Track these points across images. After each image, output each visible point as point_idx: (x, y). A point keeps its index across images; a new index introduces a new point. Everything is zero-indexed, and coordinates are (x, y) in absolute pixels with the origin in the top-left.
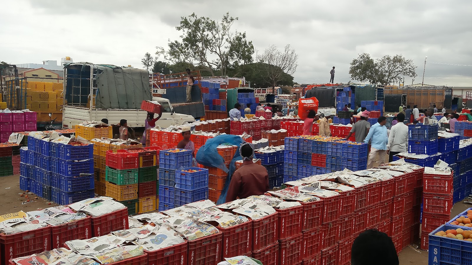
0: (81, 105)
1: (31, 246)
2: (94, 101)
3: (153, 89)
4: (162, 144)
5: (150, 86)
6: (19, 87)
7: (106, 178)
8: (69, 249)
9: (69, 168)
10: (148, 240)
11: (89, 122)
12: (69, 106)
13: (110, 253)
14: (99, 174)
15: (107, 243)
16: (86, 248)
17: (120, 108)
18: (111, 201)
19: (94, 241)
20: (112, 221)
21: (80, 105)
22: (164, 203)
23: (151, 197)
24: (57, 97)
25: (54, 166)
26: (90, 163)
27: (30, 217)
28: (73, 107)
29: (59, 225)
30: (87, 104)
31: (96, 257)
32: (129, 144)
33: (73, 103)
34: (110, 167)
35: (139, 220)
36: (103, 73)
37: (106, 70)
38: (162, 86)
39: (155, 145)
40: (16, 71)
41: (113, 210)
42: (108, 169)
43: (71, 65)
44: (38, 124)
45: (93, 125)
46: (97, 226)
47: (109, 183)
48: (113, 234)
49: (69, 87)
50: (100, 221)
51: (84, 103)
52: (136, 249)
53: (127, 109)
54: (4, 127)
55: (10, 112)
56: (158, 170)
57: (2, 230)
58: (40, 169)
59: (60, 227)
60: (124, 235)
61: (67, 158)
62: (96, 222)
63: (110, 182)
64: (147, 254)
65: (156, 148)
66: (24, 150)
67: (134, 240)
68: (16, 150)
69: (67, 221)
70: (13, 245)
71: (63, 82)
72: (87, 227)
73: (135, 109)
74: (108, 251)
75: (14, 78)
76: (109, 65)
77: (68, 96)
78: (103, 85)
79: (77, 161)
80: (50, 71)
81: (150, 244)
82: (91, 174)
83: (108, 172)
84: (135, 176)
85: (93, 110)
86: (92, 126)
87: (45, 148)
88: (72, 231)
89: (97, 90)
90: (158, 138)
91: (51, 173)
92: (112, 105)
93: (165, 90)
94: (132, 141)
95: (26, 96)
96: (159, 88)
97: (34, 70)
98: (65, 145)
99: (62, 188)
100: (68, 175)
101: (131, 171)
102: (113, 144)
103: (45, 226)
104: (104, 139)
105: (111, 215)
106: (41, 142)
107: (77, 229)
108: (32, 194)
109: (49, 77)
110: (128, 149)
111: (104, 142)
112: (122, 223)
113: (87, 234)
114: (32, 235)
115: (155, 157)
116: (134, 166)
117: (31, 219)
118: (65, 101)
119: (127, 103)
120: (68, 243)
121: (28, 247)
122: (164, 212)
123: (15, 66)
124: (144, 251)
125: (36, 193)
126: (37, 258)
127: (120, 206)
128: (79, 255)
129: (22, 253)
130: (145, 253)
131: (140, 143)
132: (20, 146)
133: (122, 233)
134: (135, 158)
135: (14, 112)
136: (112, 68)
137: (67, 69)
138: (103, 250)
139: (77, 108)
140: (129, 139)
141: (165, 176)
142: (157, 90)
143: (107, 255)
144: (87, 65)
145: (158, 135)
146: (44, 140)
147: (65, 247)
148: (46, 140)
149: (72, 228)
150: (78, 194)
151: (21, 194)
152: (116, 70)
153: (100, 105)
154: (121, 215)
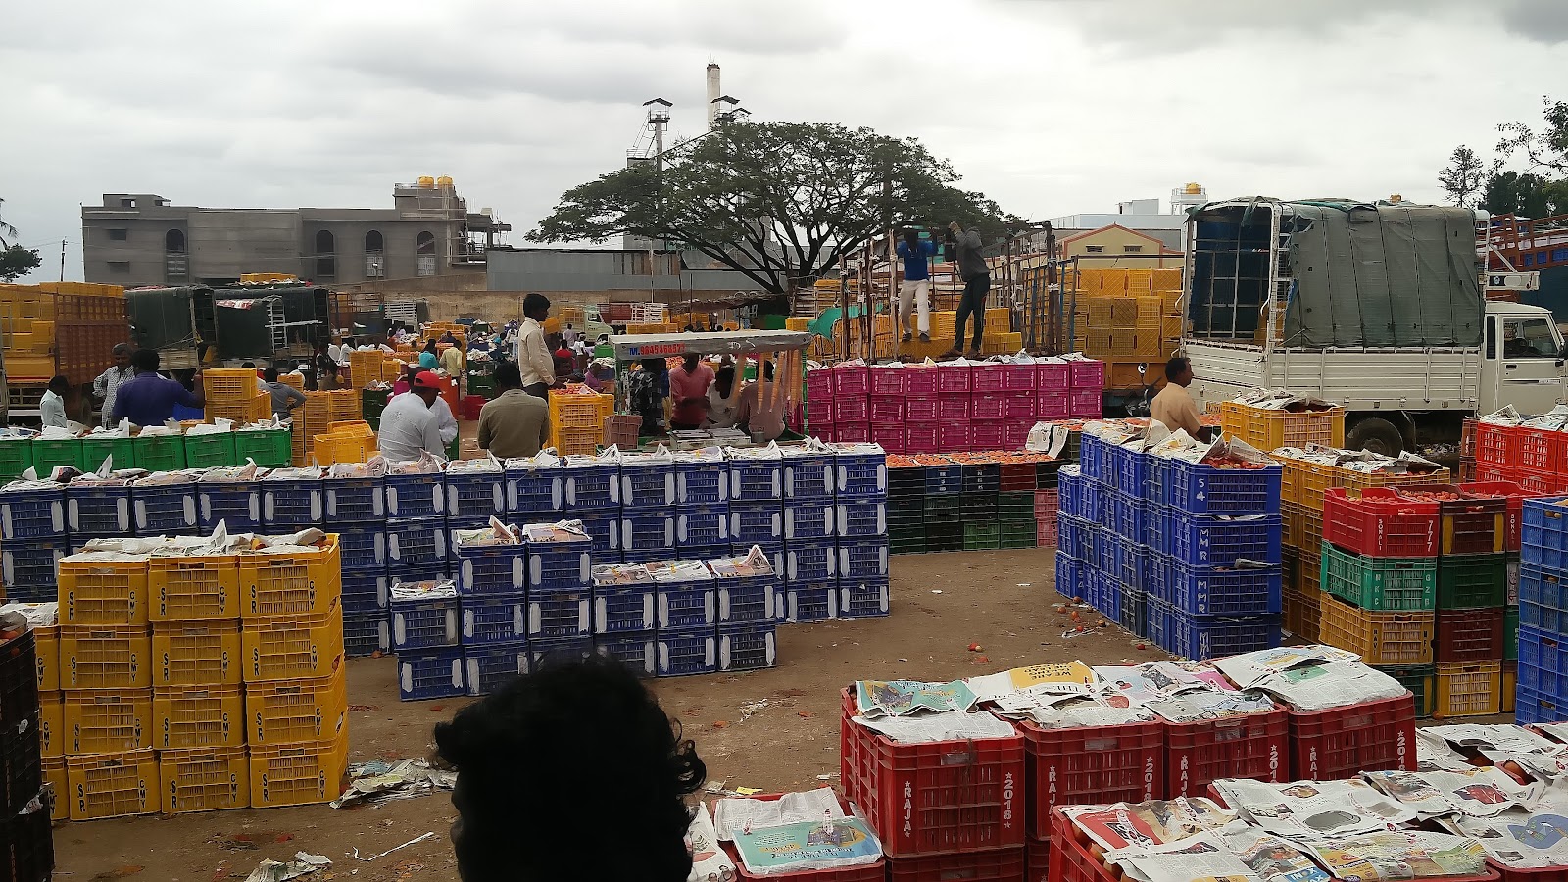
0: (1237, 336)
1: (1107, 773)
2: (1278, 324)
3: (1488, 274)
4: (1524, 475)
5: (1479, 262)
6: (1056, 287)
7: (1323, 581)
8: (1226, 807)
9: (1201, 540)
10: (1501, 824)
11: (1267, 393)
12: (1199, 341)
13: (1363, 845)
14: (1295, 567)
15: (1350, 810)
16: (1280, 812)
17: (1368, 344)
18: (1356, 664)
19: (1304, 793)
20: (1357, 733)
21: (1233, 335)
22: (1540, 695)
23: (1481, 663)
24: (1162, 313)
25: (1155, 530)
26: (1271, 528)
27: (1105, 685)
28: (1211, 343)
29: (1188, 722)
30: (1255, 333)
31: (1316, 852)
32: (1403, 469)
33: (1209, 332)
34: (1335, 546)
35: (1452, 744)
36: (1312, 228)
37: (1323, 217)
38: (1523, 262)
39: (1492, 476)
40: (1050, 239)
41: (1362, 697)
42: (1329, 551)
43: (1207, 209)
44: (1106, 396)
45: (1281, 402)
46: (1308, 743)
47: (1331, 597)
48: (1369, 781)
49: (1200, 282)
50: (1319, 729)
51: (1247, 329)
52: (1459, 848)
53: (1392, 348)
54: (1013, 405)
55: (1031, 361)
56: (1512, 569)
57: (1029, 711)
58: (1115, 536)
59: (1192, 728)
60: (1406, 789)
61: (1198, 506)
62: (1305, 730)
63: (1335, 597)
64: (1498, 875)
65: (1505, 489)
66: (1069, 473)
67: (1447, 816)
68: (1046, 473)
69: (1214, 714)
70: (1059, 762)
71: (1183, 266)
72: (1274, 741)
73: (1420, 349)
74: (1355, 838)
75: (1043, 261)
76: (1335, 200)
77: (1196, 309)
78: (1310, 269)
79: (1228, 519)
80: (1134, 232)
81: (1509, 843)
82: (1271, 564)
83: (1329, 561)
84: (1422, 583)
85: (1275, 352)
86: (1276, 404)
87: (1129, 472)
88: (1227, 748)
89: (1291, 287)
90: (1508, 452)
91: (1145, 550)
92: (1340, 335)
93: (1537, 274)
94: (1414, 458)
95: (1073, 313)
96: (1512, 268)
97: (1093, 232)
98: (1190, 465)
99: (1180, 600)
100: (1199, 561)
101: (1410, 566)
102: (1348, 466)
103: (1148, 719)
104: (1315, 448)
105: (1355, 711)
106: (1119, 452)
107: (1243, 745)
108: (1091, 611)
109: (1132, 252)
110: (1401, 489)
111: (1317, 458)
112: (1394, 745)
113: (1274, 765)
114: (1111, 741)
115: (1499, 520)
116: (1422, 550)
117: (1107, 692)
118: (1185, 323)
119: (1392, 328)
120: (1220, 784)
121: (1099, 775)
122: (1545, 726)
123: (1047, 225)
124: (1487, 864)
125: (1101, 607)
126: (1132, 817)
127: (1387, 687)
128: (1258, 834)
129: (1080, 792)
130: (1490, 869)
131: (1444, 468)
132: (1057, 464)
133: (1400, 782)
134: (1426, 518)
135: (1041, 360)
136: (1341, 209)
137: (1195, 222)
138: (1339, 829)
139: (1223, 347)
140: (1403, 452)
141: (1542, 594)
142: (1502, 279)
143: (1352, 852)
144: (1260, 205)
145: (1509, 441)
146: (1128, 446)
147: (1211, 796)
148: (1135, 447)
149: (1229, 738)
150: (1228, 624)
151: (1060, 606)
152: (1357, 215)
153: (1301, 336)
154: (1392, 716)
